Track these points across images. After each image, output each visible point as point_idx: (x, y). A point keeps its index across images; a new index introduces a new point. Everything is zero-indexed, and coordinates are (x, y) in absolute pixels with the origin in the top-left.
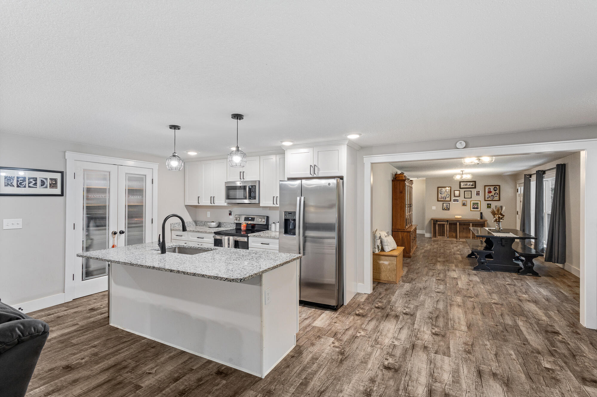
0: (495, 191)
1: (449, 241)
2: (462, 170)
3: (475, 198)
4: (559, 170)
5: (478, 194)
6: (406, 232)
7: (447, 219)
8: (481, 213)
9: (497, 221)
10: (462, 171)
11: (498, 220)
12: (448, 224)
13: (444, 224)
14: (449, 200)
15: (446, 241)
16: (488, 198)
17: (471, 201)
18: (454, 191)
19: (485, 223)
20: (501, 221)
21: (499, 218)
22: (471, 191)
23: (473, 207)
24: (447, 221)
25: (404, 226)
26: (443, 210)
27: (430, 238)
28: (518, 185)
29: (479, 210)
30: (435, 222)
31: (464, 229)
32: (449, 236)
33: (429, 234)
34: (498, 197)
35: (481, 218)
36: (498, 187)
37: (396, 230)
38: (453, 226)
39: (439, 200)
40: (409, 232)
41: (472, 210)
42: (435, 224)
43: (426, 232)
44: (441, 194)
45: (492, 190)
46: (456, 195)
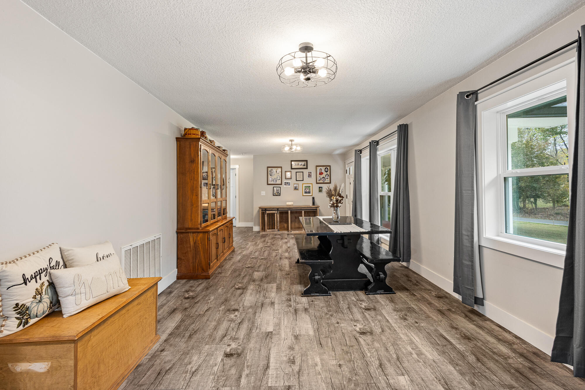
0: (327, 172)
1: (279, 235)
2: (292, 138)
3: (307, 180)
4: (401, 132)
5: (310, 176)
6: (201, 232)
7: (277, 207)
8: (313, 198)
9: (334, 207)
10: (291, 141)
11: (335, 205)
12: (278, 213)
13: (274, 213)
14: (280, 183)
15: (276, 235)
16: (319, 180)
17: (303, 184)
18: (286, 172)
19: (317, 209)
20: (339, 206)
21: (337, 201)
22: (303, 172)
23: (305, 192)
24: (278, 209)
25: (198, 222)
26: (273, 195)
27: (259, 232)
28: (347, 166)
29: (311, 194)
30: (264, 210)
31: (296, 219)
32: (280, 228)
33: (258, 227)
34: (329, 179)
35: (314, 203)
36: (328, 168)
37: (183, 231)
38: (284, 215)
39: (269, 183)
40: (207, 232)
41: (304, 194)
42: (263, 214)
43: (255, 225)
44: (271, 175)
45: (323, 171)
46: (287, 177)
